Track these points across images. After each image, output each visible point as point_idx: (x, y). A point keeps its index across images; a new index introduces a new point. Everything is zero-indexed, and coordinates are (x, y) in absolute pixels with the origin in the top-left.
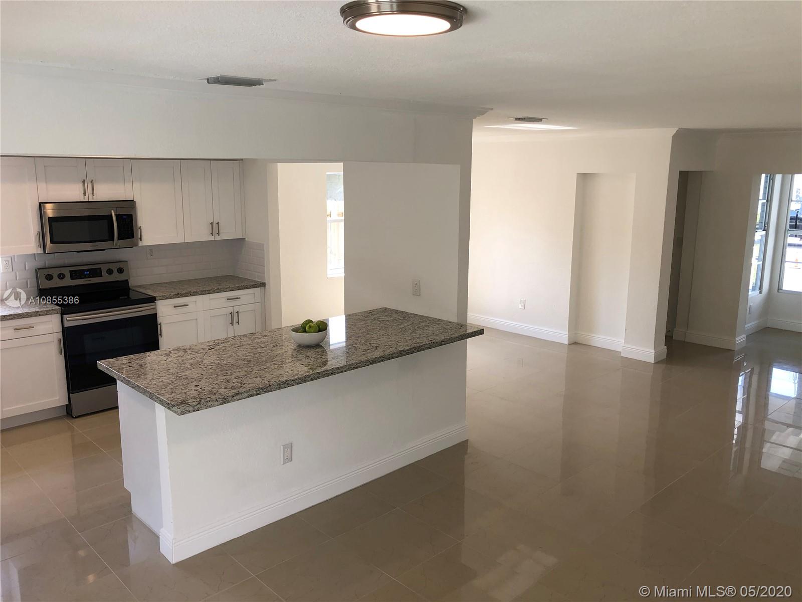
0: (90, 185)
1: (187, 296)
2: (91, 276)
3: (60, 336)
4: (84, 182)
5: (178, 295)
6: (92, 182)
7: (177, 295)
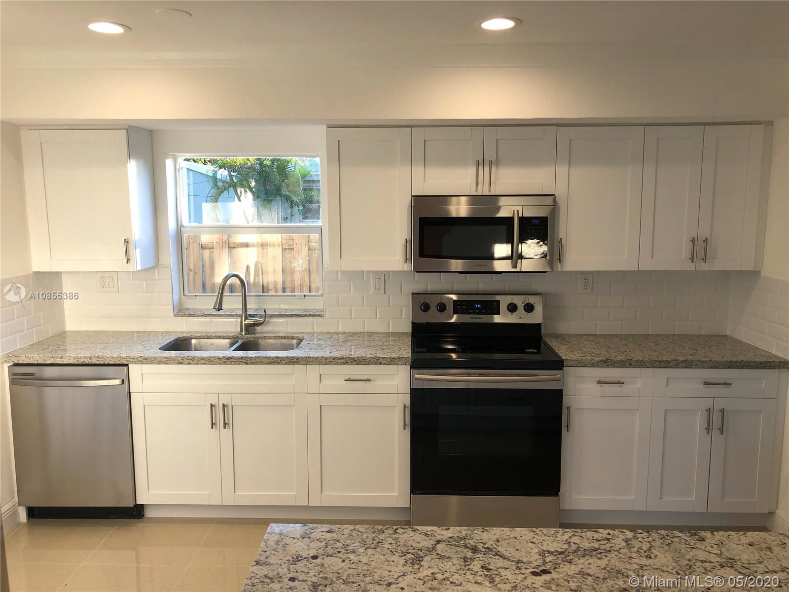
0: (487, 170)
1: (624, 366)
2: (484, 311)
3: (407, 400)
4: (478, 164)
5: (607, 363)
6: (491, 163)
7: (605, 361)
